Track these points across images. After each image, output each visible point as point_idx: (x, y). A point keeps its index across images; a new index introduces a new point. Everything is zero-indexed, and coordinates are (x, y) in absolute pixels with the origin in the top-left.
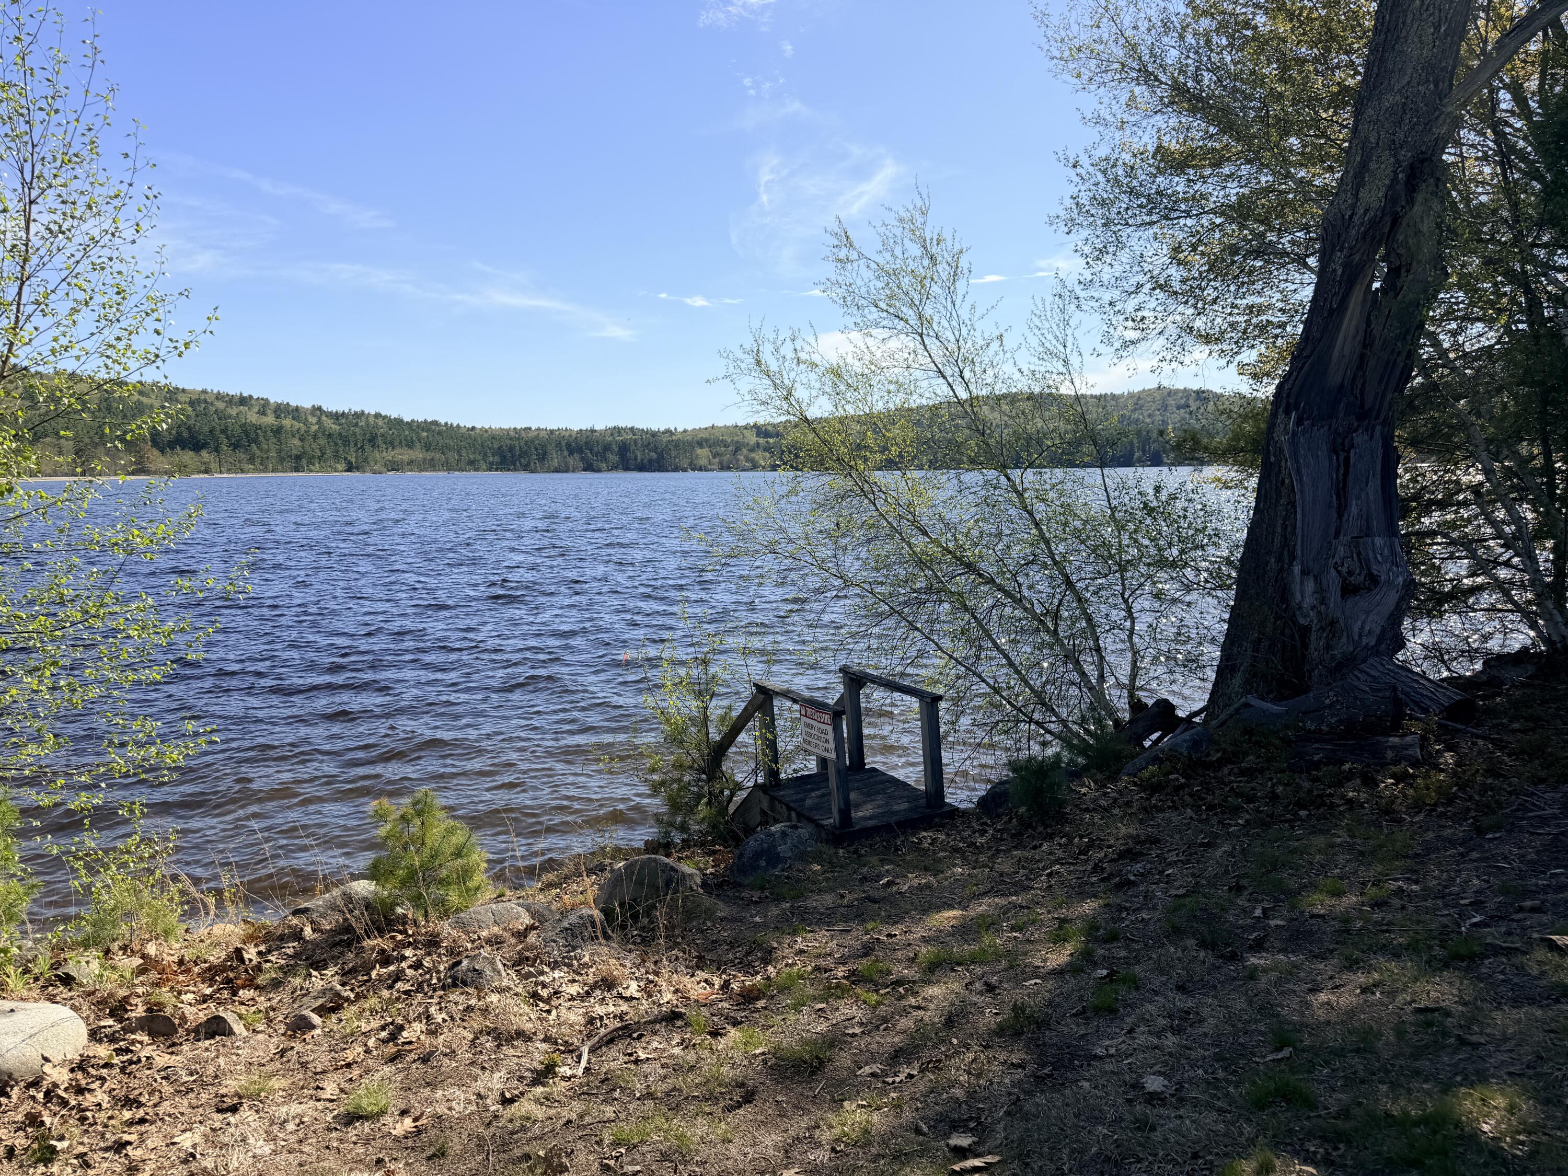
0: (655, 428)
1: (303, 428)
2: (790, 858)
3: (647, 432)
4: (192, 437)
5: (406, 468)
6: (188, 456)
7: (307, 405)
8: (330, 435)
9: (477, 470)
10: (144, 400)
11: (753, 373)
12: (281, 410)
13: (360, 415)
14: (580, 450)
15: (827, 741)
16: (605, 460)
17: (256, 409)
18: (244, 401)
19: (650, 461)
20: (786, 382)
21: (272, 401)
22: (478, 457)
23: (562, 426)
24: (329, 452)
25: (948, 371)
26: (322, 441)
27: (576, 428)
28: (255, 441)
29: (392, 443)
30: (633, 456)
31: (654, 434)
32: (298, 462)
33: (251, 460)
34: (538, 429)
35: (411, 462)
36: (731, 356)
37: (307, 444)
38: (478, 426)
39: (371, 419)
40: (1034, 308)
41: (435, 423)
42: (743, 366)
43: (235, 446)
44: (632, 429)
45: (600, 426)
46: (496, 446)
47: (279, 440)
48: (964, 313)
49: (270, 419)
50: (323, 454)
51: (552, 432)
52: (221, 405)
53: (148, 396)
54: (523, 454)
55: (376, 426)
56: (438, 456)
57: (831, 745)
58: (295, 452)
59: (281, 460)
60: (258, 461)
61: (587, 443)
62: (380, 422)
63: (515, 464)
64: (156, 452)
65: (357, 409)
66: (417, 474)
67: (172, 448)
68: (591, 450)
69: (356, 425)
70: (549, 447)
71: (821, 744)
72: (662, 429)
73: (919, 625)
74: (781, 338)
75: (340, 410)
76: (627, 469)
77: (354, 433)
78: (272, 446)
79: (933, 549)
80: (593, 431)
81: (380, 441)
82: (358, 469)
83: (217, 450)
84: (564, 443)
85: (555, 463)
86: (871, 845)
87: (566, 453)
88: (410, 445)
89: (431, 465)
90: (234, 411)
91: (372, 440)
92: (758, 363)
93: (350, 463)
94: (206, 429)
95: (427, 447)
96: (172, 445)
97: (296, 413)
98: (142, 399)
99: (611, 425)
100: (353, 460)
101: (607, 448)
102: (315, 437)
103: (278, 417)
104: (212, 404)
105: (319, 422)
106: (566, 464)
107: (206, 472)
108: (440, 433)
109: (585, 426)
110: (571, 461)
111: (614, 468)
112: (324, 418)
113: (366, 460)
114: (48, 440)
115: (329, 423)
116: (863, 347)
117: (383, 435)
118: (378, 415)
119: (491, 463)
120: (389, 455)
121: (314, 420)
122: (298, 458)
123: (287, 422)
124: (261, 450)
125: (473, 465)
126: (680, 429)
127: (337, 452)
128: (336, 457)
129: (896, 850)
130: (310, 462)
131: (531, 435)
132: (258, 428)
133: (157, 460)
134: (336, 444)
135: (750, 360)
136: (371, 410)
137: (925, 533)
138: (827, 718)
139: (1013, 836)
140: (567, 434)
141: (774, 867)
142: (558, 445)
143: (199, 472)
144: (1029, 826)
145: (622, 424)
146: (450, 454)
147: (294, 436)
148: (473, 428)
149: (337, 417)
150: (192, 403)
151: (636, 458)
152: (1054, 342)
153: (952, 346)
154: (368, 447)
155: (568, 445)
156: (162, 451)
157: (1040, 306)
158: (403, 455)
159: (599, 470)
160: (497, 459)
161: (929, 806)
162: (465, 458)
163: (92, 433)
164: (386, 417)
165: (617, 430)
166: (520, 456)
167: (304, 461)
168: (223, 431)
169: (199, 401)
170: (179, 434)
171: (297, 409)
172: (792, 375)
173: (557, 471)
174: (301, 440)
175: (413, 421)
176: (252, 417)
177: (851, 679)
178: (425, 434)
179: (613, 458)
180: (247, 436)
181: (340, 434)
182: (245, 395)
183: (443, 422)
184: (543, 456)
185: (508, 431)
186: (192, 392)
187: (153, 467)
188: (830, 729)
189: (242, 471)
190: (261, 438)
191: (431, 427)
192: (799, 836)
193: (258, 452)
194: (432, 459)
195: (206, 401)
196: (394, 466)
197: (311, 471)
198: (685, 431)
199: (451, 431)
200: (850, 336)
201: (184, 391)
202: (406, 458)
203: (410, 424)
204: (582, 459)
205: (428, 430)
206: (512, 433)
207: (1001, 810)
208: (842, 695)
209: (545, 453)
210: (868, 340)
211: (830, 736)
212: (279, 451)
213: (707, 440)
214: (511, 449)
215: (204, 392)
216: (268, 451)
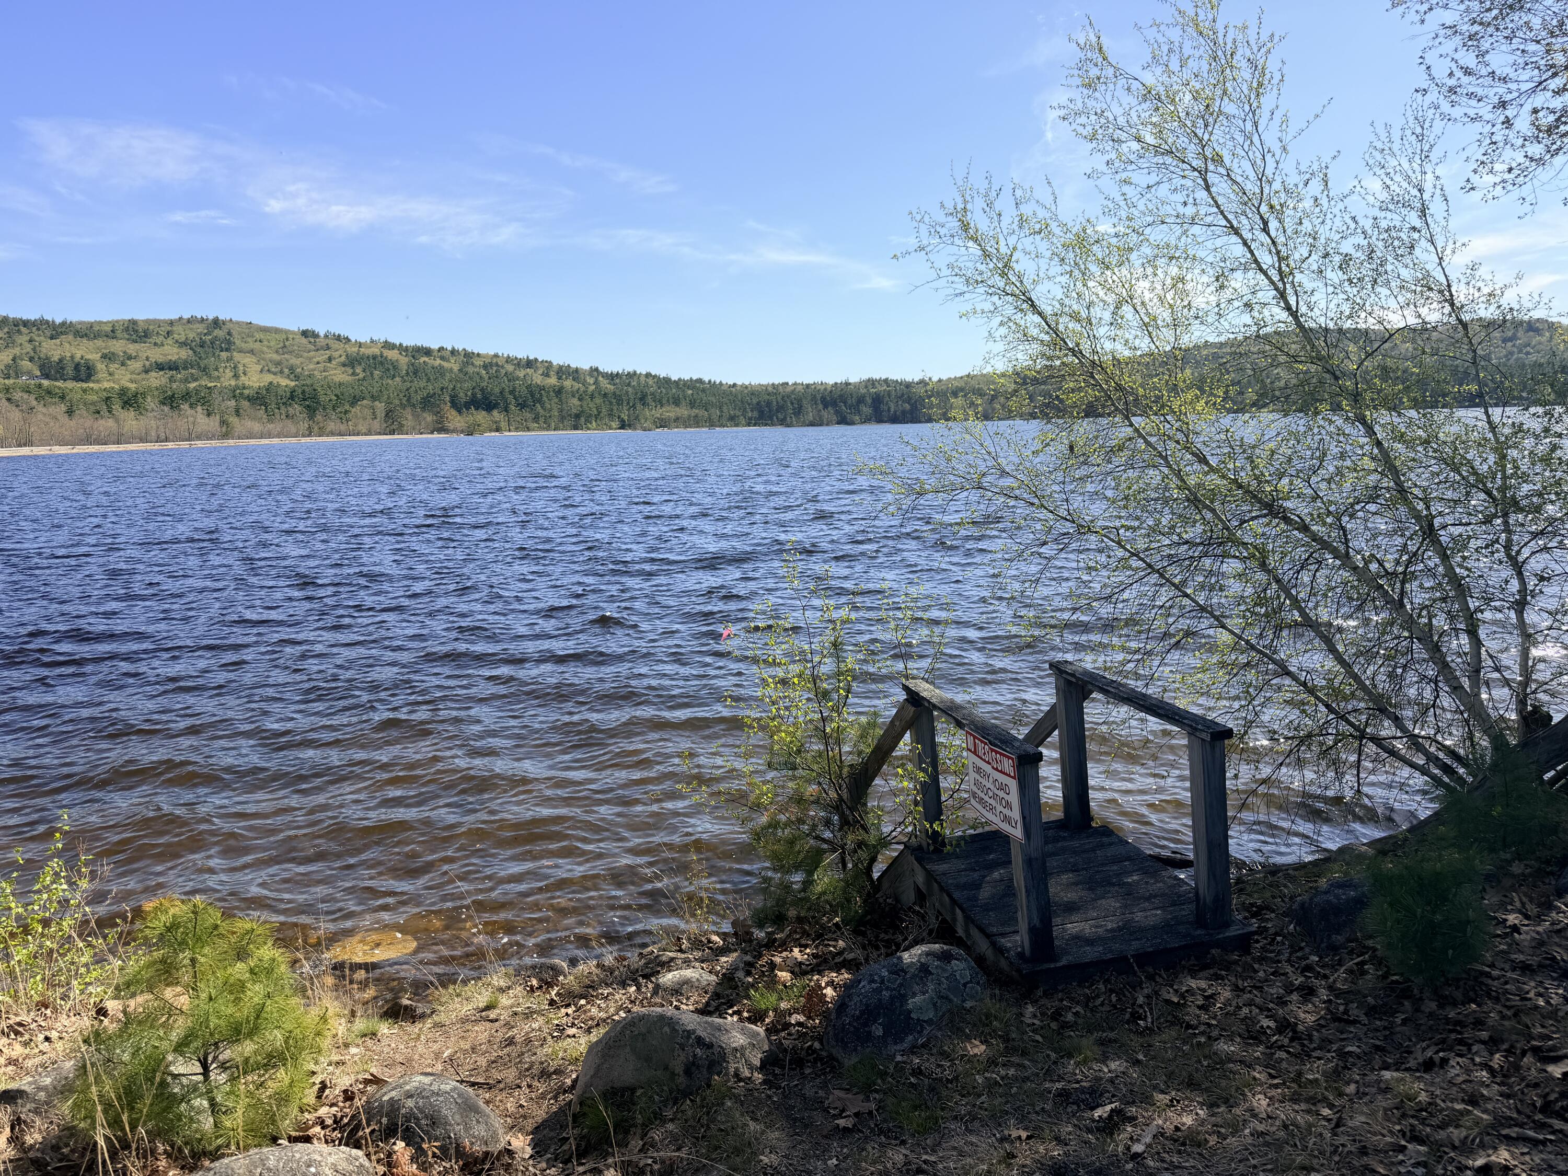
0: (909, 379)
1: (582, 389)
2: (930, 1022)
3: (901, 383)
4: (485, 398)
5: (673, 424)
6: (481, 416)
7: (585, 366)
8: (605, 395)
9: (737, 425)
10: (445, 364)
11: (957, 241)
12: (564, 372)
13: (632, 375)
14: (834, 403)
15: (1008, 805)
16: (859, 412)
17: (540, 372)
18: (530, 363)
19: (904, 412)
20: (1004, 250)
21: (555, 363)
22: (738, 413)
23: (818, 379)
24: (604, 411)
25: (1244, 224)
26: (598, 401)
27: (831, 382)
28: (540, 401)
29: (660, 402)
30: (886, 408)
31: (908, 385)
32: (577, 421)
33: (536, 419)
34: (795, 384)
35: (677, 419)
36: (927, 219)
37: (585, 403)
38: (739, 383)
39: (643, 379)
40: (1373, 138)
41: (700, 381)
42: (943, 231)
43: (522, 406)
44: (886, 381)
45: (854, 379)
46: (754, 402)
47: (560, 400)
48: (1271, 139)
49: (553, 381)
50: (599, 413)
51: (808, 386)
52: (510, 368)
53: (448, 361)
54: (781, 408)
55: (647, 385)
56: (702, 413)
57: (1016, 814)
58: (574, 411)
59: (562, 419)
60: (542, 420)
61: (841, 396)
62: (650, 382)
63: (772, 419)
64: (454, 412)
65: (630, 369)
66: (682, 430)
67: (468, 409)
68: (845, 403)
69: (629, 385)
70: (804, 402)
71: (1000, 808)
72: (916, 380)
73: (1189, 591)
74: (996, 187)
75: (615, 371)
76: (880, 421)
77: (627, 392)
78: (554, 406)
79: (1214, 480)
80: (847, 384)
81: (649, 399)
82: (630, 426)
83: (506, 410)
84: (818, 397)
85: (810, 417)
86: (1088, 999)
87: (821, 407)
88: (676, 402)
89: (696, 422)
90: (521, 373)
91: (643, 399)
92: (965, 227)
93: (623, 421)
94: (497, 390)
95: (692, 404)
96: (467, 405)
97: (575, 374)
98: (443, 363)
99: (865, 377)
100: (626, 418)
101: (861, 400)
102: (592, 397)
103: (560, 378)
104: (502, 367)
105: (596, 382)
106: (820, 417)
107: (497, 430)
108: (703, 390)
109: (839, 379)
110: (825, 414)
111: (866, 420)
112: (600, 378)
113: (637, 418)
114: (365, 402)
115: (604, 383)
116: (1119, 198)
117: (652, 394)
118: (648, 375)
119: (750, 419)
120: (658, 413)
121: (591, 381)
122: (577, 416)
123: (568, 383)
124: (545, 410)
125: (733, 421)
126: (935, 379)
127: (612, 410)
128: (611, 415)
129: (1136, 1017)
130: (588, 421)
131: (789, 389)
132: (542, 388)
133: (455, 419)
134: (611, 403)
135: (954, 223)
136: (641, 370)
137: (1203, 460)
138: (1008, 765)
139: (1372, 1011)
140: (822, 388)
141: (899, 1040)
142: (814, 398)
143: (491, 431)
144: (1406, 994)
145: (876, 376)
146: (713, 410)
147: (573, 396)
148: (735, 385)
149: (612, 377)
150: (485, 367)
151: (889, 410)
152: (1405, 185)
153: (1251, 187)
154: (639, 406)
155: (823, 399)
156: (460, 412)
157: (1383, 136)
158: (670, 412)
159: (852, 423)
160: (756, 414)
161: (1200, 920)
162: (726, 415)
163: (401, 395)
164: (655, 376)
165: (871, 382)
166: (778, 411)
167: (583, 419)
168: (511, 392)
169: (491, 364)
170: (474, 395)
171: (577, 370)
172: (1012, 241)
173: (812, 424)
174: (580, 400)
175: (680, 380)
176: (538, 379)
177: (1069, 683)
178: (690, 392)
179: (866, 410)
180: (532, 396)
181: (614, 393)
182: (531, 358)
183: (706, 380)
184: (799, 411)
185: (767, 386)
186: (487, 356)
187: (451, 426)
188: (1013, 785)
189: (528, 429)
190: (545, 398)
191: (696, 385)
192: (952, 977)
193: (541, 411)
194: (696, 416)
195: (497, 365)
196: (663, 423)
197: (589, 429)
198: (940, 381)
199: (714, 388)
200: (1098, 182)
201: (478, 355)
202: (672, 415)
203: (677, 383)
204: (837, 412)
205: (693, 388)
206: (770, 389)
207: (1339, 939)
208: (1053, 707)
209: (801, 407)
210: (1126, 189)
211: (1014, 798)
212: (561, 411)
213: (962, 390)
214: (769, 404)
215: (496, 356)
216: (550, 410)
